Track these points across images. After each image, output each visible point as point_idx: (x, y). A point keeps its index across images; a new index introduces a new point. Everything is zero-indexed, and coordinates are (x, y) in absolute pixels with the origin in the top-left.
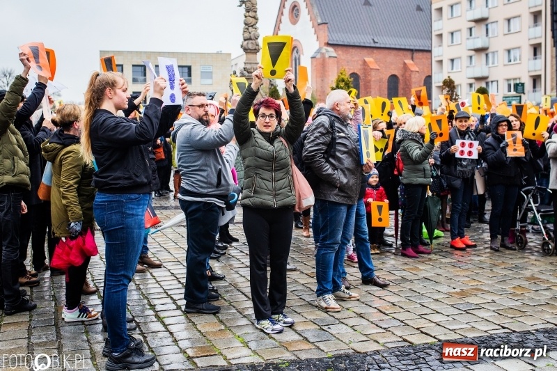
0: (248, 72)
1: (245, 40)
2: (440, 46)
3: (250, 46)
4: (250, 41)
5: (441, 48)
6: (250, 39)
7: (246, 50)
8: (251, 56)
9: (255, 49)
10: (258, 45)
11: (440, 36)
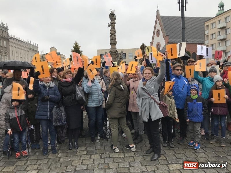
0: (112, 52)
1: (111, 40)
2: (207, 40)
3: (112, 42)
4: (112, 40)
5: (208, 41)
6: (112, 39)
7: (111, 44)
8: (113, 46)
9: (114, 43)
10: (116, 42)
11: (208, 36)
